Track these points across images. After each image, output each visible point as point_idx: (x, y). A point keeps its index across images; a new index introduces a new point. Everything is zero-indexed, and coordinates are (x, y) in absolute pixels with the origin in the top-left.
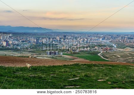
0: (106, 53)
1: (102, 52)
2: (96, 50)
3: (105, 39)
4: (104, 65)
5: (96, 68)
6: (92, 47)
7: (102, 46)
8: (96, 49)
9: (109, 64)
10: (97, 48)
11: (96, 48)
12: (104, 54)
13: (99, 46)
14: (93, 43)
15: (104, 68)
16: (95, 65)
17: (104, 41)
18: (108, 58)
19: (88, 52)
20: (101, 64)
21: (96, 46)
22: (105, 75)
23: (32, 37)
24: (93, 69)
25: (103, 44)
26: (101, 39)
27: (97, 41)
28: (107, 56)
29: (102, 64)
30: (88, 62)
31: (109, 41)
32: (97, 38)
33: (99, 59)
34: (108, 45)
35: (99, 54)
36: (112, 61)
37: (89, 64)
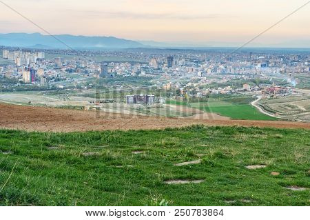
0: (272, 101)
1: (260, 97)
2: (247, 93)
3: (270, 65)
4: (265, 129)
5: (245, 136)
6: (237, 84)
7: (261, 82)
8: (245, 90)
10: (249, 87)
11: (245, 87)
12: (265, 102)
13: (254, 82)
14: (239, 74)
15: (264, 137)
16: (241, 130)
17: (267, 70)
18: (275, 113)
19: (227, 97)
20: (257, 128)
21: (246, 82)
22: (266, 153)
23: (90, 61)
24: (235, 139)
25: (264, 77)
26: (259, 65)
27: (247, 71)
28: (273, 106)
29: (259, 127)
30: (226, 122)
31: (278, 70)
32: (249, 64)
33: (253, 114)
34: (276, 81)
35: (253, 103)
36: (283, 120)
37: (226, 127)
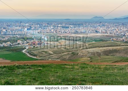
0: (34, 49)
1: (27, 48)
2: (20, 45)
3: (32, 29)
4: (32, 66)
5: (21, 71)
6: (14, 40)
7: (28, 39)
8: (19, 44)
9: (38, 64)
10: (21, 42)
11: (19, 42)
12: (30, 50)
13: (24, 39)
14: (15, 35)
15: (32, 70)
16: (18, 67)
17: (30, 31)
18: (36, 56)
19: (8, 49)
20: (27, 65)
21: (19, 39)
22: (34, 79)
24: (16, 72)
25: (29, 36)
26: (26, 29)
27: (20, 32)
28: (35, 52)
29: (29, 64)
30: (9, 63)
31: (37, 31)
32: (20, 28)
33: (24, 57)
34: (36, 38)
35: (24, 51)
36: (41, 60)
37: (10, 66)
